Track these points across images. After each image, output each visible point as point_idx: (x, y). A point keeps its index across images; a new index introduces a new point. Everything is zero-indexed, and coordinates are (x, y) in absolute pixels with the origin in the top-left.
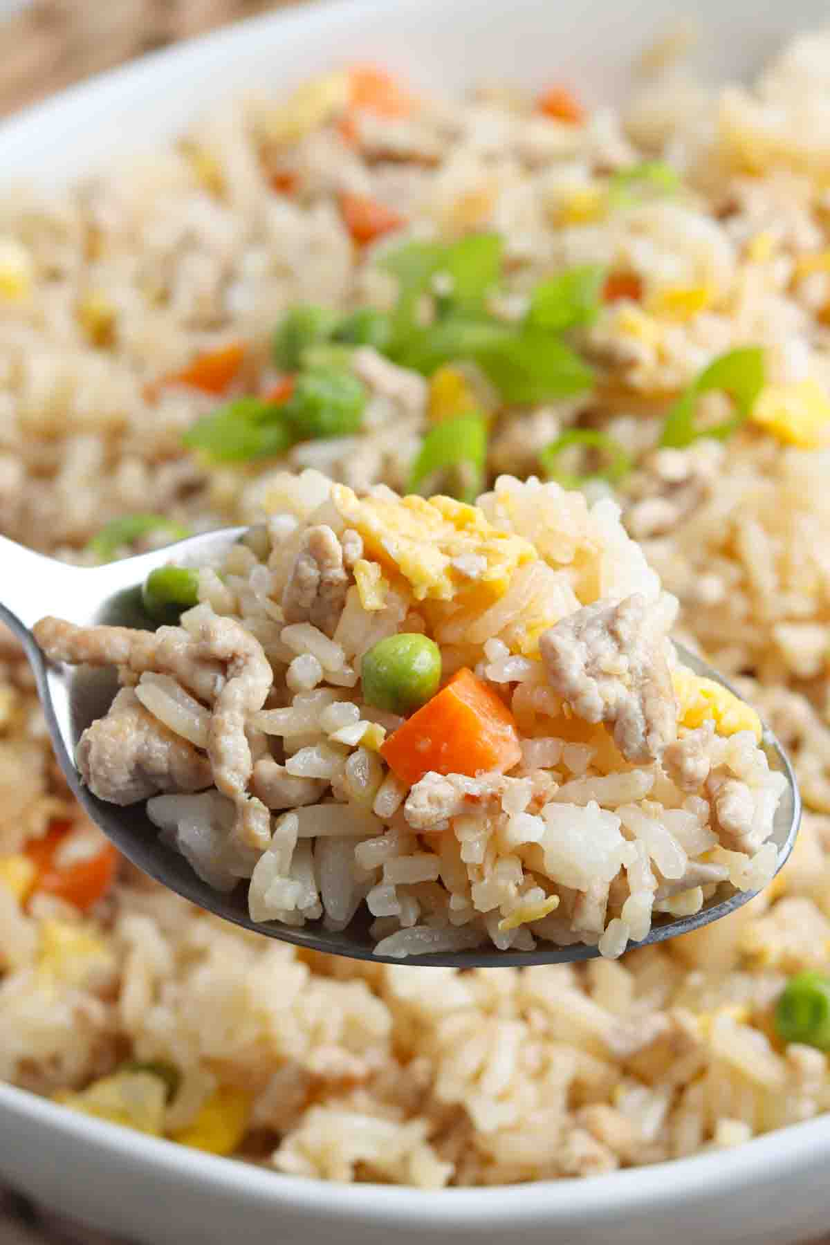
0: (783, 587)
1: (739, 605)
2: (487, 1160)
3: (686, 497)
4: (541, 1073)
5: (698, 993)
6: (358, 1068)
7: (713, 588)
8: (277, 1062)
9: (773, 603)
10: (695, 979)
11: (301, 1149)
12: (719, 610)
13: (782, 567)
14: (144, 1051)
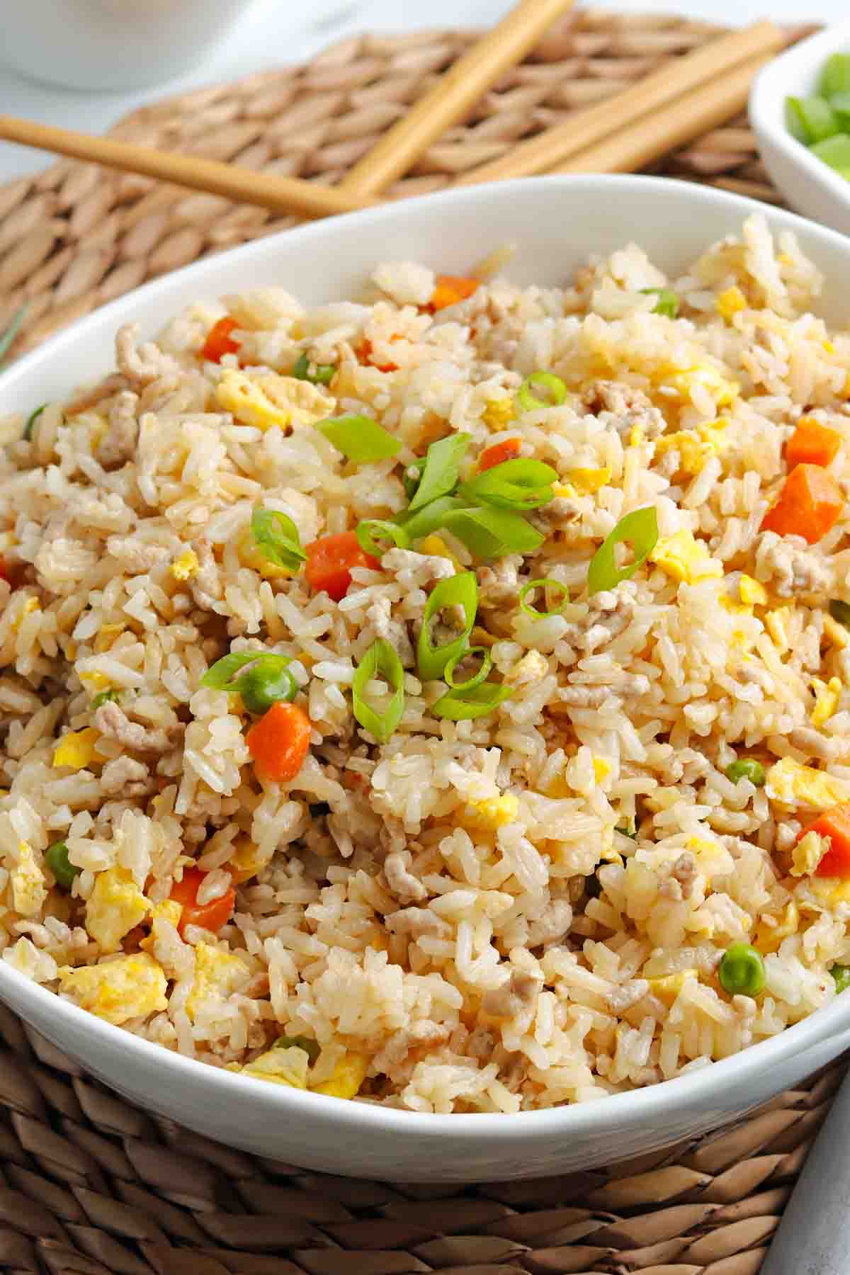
0: (688, 678)
1: (659, 693)
2: (541, 1088)
3: (616, 619)
4: (568, 1025)
5: (662, 962)
6: (443, 1032)
7: (642, 683)
8: (389, 1034)
9: (683, 691)
10: (659, 952)
11: (418, 1092)
12: (646, 698)
13: (686, 665)
14: (291, 1032)
